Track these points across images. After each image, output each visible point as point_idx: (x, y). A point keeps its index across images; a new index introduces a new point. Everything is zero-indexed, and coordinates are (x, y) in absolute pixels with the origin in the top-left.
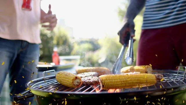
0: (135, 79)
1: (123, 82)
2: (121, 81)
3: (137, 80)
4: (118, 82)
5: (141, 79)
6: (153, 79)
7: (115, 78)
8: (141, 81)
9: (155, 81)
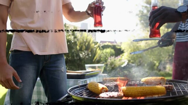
0: (149, 90)
1: (139, 93)
2: (138, 92)
3: (151, 91)
4: (135, 92)
5: (154, 90)
6: (164, 90)
7: (133, 89)
8: (154, 92)
9: (165, 92)
